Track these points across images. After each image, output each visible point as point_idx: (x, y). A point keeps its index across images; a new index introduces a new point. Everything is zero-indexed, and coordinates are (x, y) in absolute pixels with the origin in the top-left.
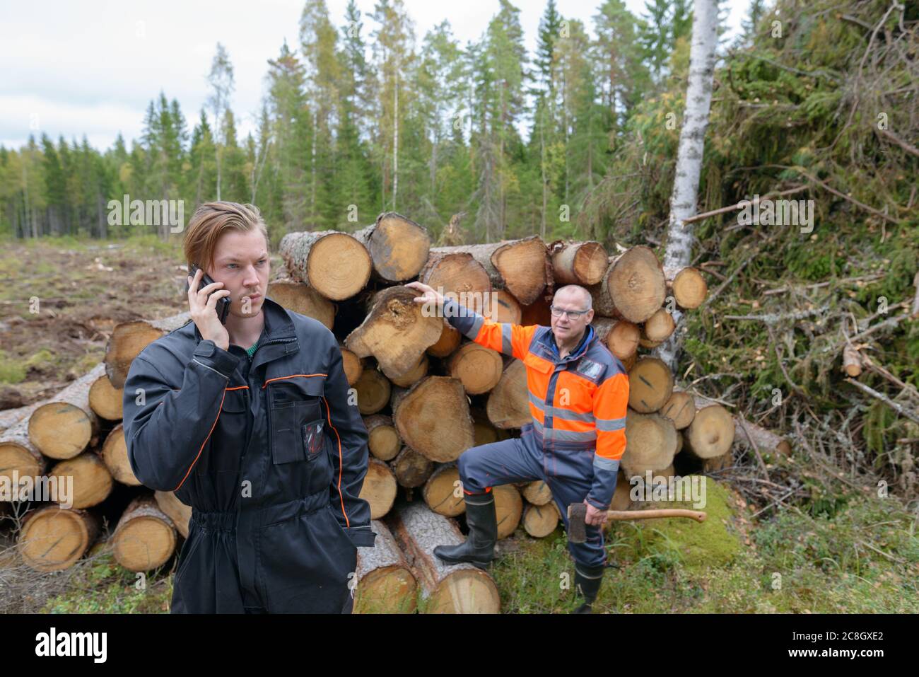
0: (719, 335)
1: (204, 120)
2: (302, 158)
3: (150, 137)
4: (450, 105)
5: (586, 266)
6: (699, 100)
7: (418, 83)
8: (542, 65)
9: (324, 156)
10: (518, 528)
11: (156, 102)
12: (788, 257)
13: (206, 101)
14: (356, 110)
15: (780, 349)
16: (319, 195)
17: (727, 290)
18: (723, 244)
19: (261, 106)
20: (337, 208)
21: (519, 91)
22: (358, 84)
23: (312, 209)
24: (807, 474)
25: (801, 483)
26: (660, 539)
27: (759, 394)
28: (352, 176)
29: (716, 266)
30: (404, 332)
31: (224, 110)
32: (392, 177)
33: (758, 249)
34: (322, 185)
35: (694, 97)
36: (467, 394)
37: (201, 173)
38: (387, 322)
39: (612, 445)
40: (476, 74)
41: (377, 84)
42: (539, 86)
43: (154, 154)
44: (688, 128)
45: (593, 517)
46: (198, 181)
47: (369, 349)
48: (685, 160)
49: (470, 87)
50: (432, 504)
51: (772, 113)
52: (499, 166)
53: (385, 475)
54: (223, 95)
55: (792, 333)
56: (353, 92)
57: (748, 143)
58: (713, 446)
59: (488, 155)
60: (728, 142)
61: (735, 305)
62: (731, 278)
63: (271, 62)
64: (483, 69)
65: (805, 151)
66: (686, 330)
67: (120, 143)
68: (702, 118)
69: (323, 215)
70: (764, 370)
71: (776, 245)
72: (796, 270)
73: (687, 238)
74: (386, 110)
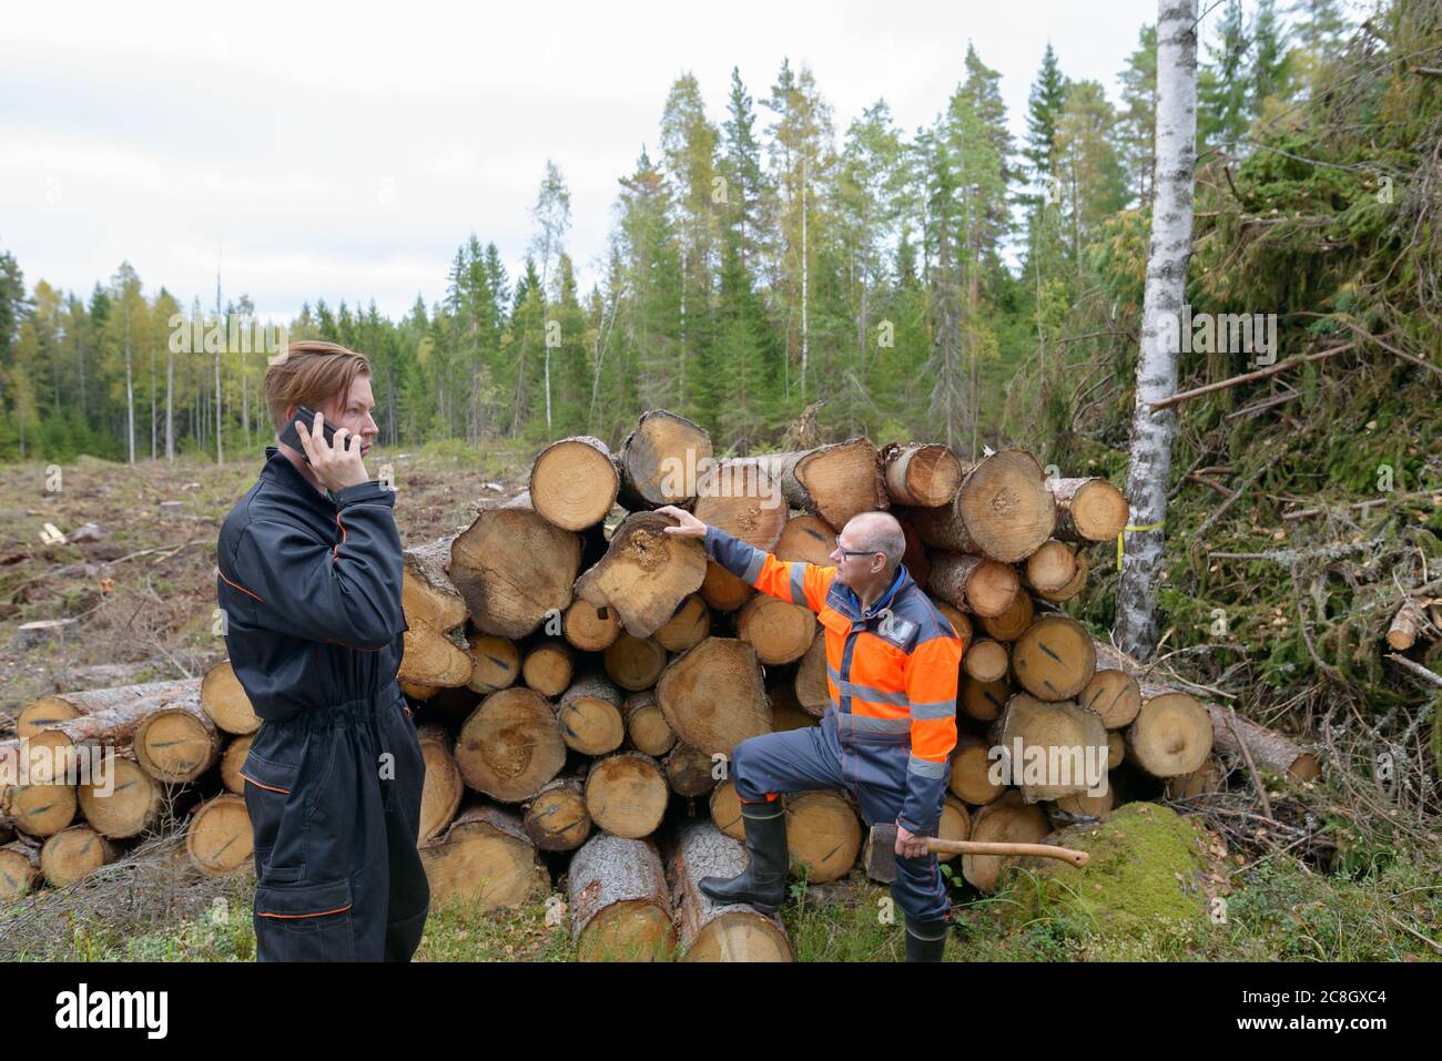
0: (1218, 583)
1: (531, 270)
2: (665, 319)
3: (458, 298)
4: (890, 229)
5: (927, 480)
6: (1171, 218)
7: (837, 199)
8: (1036, 156)
9: (700, 316)
10: (855, 867)
11: (465, 247)
12: (1328, 460)
13: (531, 245)
14: (748, 244)
15: (1305, 607)
16: (690, 374)
17: (1233, 513)
18: (1233, 441)
19: (609, 245)
20: (719, 392)
21: (1001, 199)
22: (750, 205)
23: (681, 395)
24: (1334, 809)
25: (1323, 823)
26: (1068, 897)
27: (1272, 677)
28: (739, 343)
29: (1221, 474)
30: (653, 574)
31: (557, 258)
32: (801, 344)
33: (1286, 446)
34: (695, 358)
35: (1163, 214)
36: (760, 663)
37: (524, 346)
38: (631, 561)
39: (930, 740)
40: (931, 178)
41: (777, 205)
42: (1032, 190)
43: (461, 321)
44: (1156, 262)
45: (905, 845)
46: (520, 359)
47: (606, 597)
48: (1154, 310)
49: (921, 199)
50: (721, 822)
51: (1291, 232)
52: (968, 318)
53: (651, 776)
54: (554, 234)
55: (1324, 579)
56: (742, 217)
57: (1258, 279)
58: (1175, 757)
59: (948, 303)
60: (1225, 279)
61: (1245, 536)
62: (1239, 493)
63: (623, 182)
64: (941, 169)
65: (1348, 288)
66: (1165, 575)
67: (419, 308)
68: (1178, 245)
69: (697, 403)
70: (1283, 640)
71: (1314, 439)
72: (1342, 479)
73: (1160, 432)
74: (793, 242)
